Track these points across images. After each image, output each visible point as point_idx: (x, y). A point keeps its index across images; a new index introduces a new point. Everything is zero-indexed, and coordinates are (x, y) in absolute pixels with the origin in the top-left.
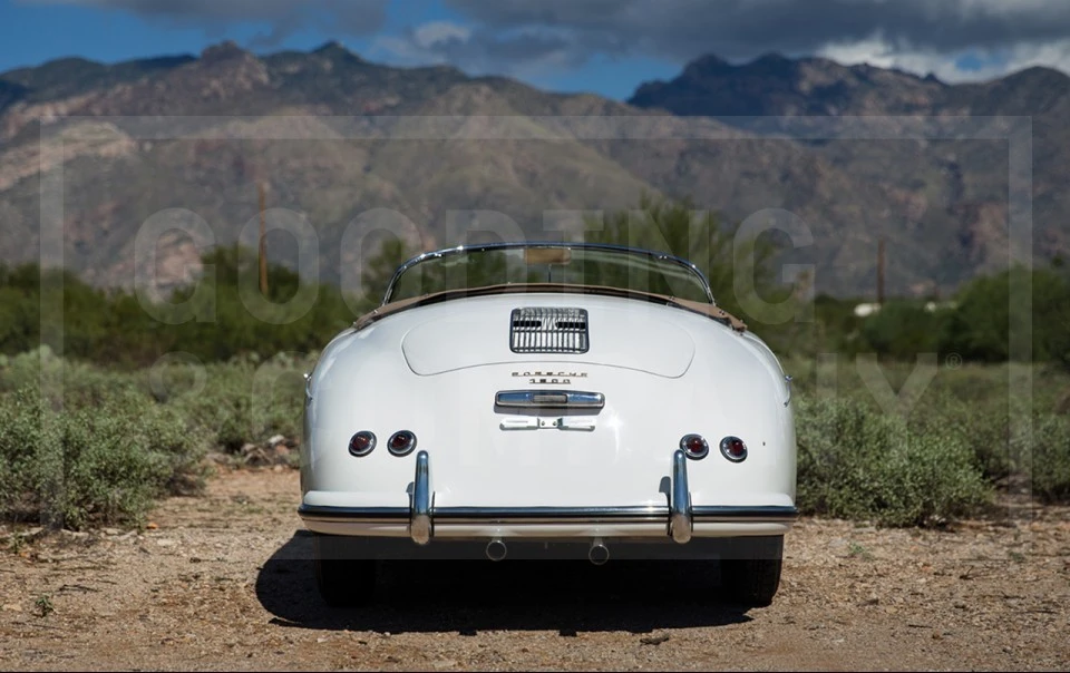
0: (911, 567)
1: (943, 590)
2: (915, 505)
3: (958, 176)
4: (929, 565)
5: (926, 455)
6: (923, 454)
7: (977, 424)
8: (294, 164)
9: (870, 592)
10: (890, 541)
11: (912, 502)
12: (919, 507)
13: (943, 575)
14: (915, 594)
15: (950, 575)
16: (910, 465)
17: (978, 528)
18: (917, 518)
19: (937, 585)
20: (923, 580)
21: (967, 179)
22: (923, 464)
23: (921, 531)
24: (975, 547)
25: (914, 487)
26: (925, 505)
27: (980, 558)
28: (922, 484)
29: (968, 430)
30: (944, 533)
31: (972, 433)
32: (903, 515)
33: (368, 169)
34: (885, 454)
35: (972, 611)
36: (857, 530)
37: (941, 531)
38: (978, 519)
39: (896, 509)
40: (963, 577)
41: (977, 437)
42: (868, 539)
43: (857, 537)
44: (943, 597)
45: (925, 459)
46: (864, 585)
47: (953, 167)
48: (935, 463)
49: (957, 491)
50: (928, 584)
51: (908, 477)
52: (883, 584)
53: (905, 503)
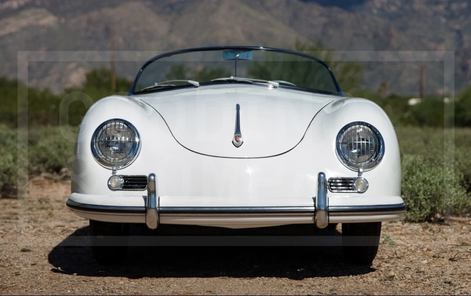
0: (419, 251)
1: (438, 269)
2: (426, 209)
3: (461, 36)
4: (430, 250)
5: (433, 179)
6: (431, 179)
7: (465, 160)
8: (134, 29)
9: (390, 271)
10: (409, 232)
11: (423, 208)
12: (428, 211)
13: (439, 257)
14: (418, 272)
15: (443, 258)
16: (423, 185)
17: (463, 222)
18: (427, 217)
19: (434, 265)
20: (425, 262)
21: (466, 37)
22: (431, 185)
23: (429, 225)
24: (461, 236)
25: (425, 199)
26: (432, 209)
27: (463, 244)
28: (430, 196)
29: (460, 164)
30: (443, 226)
31: (462, 165)
32: (418, 216)
33: (170, 32)
34: (410, 178)
35: (455, 286)
36: (390, 224)
37: (441, 224)
38: (464, 216)
39: (414, 211)
40: (451, 260)
41: (465, 168)
42: (396, 230)
43: (390, 228)
44: (437, 275)
45: (432, 182)
46: (387, 265)
47: (458, 32)
48: (438, 184)
49: (451, 201)
50: (429, 264)
51: (421, 192)
52: (399, 264)
53: (420, 208)
